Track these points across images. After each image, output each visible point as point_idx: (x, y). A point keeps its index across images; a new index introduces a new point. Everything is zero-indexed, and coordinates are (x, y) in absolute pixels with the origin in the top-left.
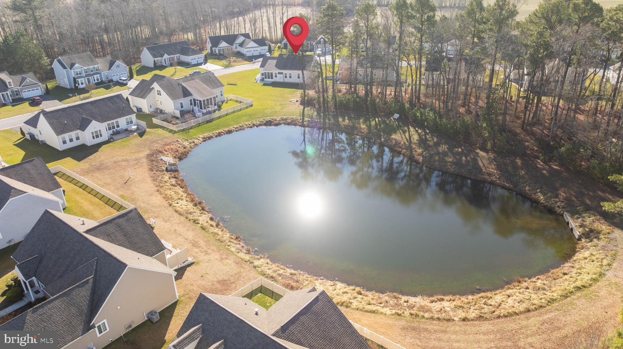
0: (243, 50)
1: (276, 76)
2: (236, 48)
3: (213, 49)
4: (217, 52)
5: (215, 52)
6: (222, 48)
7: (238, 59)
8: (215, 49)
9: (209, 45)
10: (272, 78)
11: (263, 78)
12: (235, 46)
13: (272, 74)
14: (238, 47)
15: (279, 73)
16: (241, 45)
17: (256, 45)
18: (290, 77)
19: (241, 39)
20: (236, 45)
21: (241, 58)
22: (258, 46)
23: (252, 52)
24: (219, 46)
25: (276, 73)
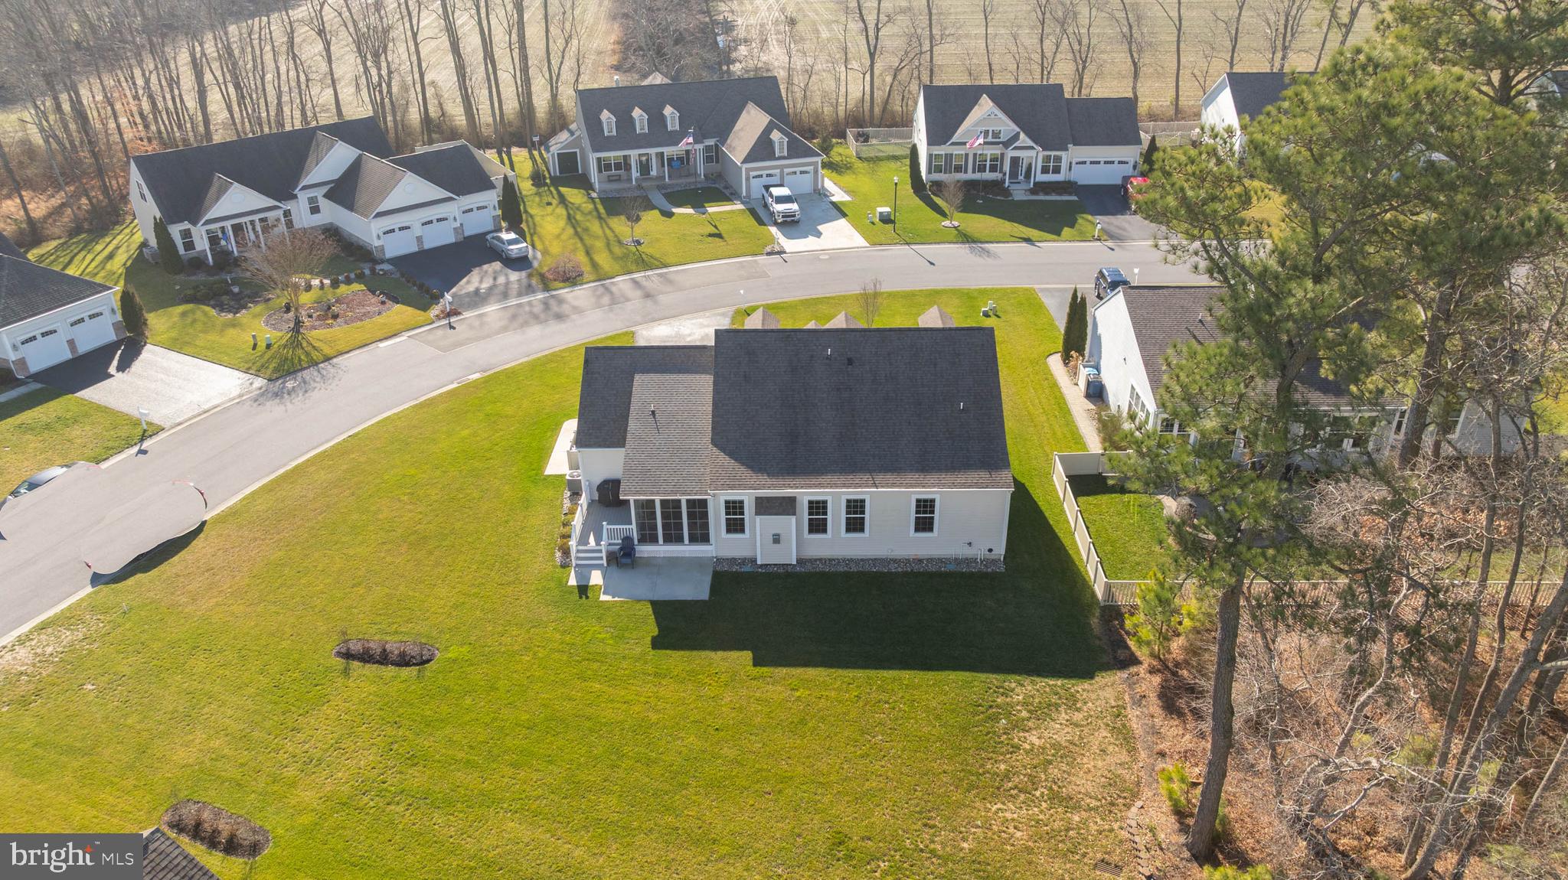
0: (367, 229)
1: (735, 526)
2: (315, 210)
3: (175, 231)
4: (202, 244)
5: (189, 246)
6: (228, 224)
7: (343, 289)
8: (187, 234)
9: (144, 208)
10: (701, 535)
11: (627, 540)
12: (303, 197)
13: (699, 509)
14: (324, 204)
15: (765, 506)
16: (344, 190)
17: (432, 191)
18: (855, 525)
19: (337, 158)
20: (311, 193)
21: (360, 278)
22: (443, 194)
23: (417, 230)
24: (210, 215)
25: (734, 508)
